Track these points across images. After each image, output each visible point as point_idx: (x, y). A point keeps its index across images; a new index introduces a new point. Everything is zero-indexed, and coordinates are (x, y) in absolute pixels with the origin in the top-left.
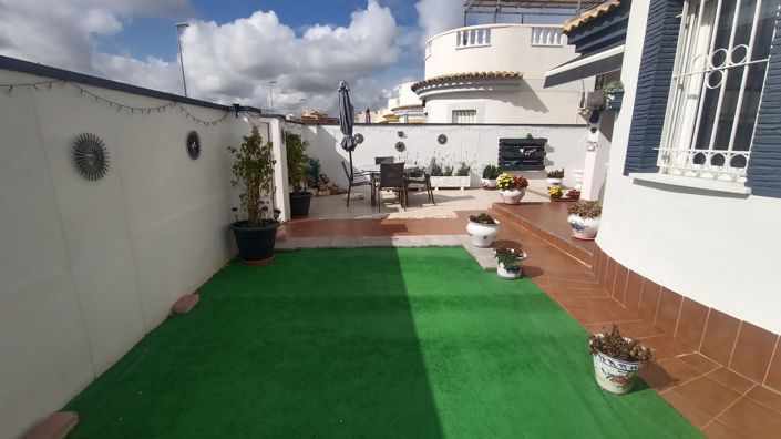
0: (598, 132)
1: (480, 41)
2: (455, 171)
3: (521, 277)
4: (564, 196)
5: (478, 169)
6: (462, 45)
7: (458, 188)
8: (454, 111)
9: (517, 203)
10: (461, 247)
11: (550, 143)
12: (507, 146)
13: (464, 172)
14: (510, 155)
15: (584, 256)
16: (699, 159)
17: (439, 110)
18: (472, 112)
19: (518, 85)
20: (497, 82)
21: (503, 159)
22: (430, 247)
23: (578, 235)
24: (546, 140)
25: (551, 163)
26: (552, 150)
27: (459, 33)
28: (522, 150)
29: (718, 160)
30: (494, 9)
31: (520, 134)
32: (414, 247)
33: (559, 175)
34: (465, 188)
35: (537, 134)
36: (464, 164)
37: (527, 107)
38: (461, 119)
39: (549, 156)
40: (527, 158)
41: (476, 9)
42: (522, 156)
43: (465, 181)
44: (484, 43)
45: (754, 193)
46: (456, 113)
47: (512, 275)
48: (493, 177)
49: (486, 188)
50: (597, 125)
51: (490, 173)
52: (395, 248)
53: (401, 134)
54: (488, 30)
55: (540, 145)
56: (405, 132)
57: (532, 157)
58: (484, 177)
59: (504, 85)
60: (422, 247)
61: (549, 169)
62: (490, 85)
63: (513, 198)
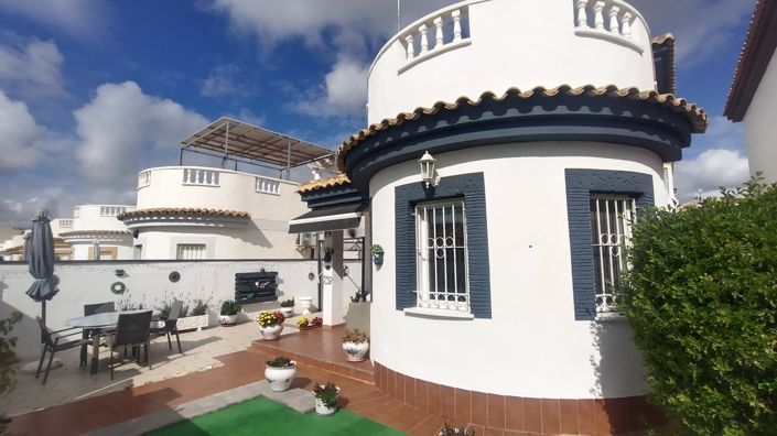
0: (331, 269)
1: (209, 181)
2: (190, 310)
3: (337, 411)
4: (310, 324)
5: (215, 305)
6: (189, 182)
7: (194, 330)
8: (179, 245)
9: (278, 338)
10: (261, 397)
11: (280, 276)
12: (244, 281)
13: (200, 311)
14: (247, 288)
15: (365, 376)
16: (432, 297)
17: (158, 244)
18: (202, 246)
19: (247, 224)
20: (227, 219)
21: (240, 293)
22: (229, 406)
23: (353, 358)
24: (277, 273)
25: (282, 294)
26: (282, 282)
27: (186, 170)
28: (257, 284)
29: (441, 297)
30: (223, 155)
31: (254, 268)
32: (210, 413)
33: (290, 304)
34: (203, 329)
35: (269, 268)
36: (200, 302)
37: (255, 243)
38: (187, 254)
39: (280, 287)
40: (262, 290)
41: (193, 148)
42: (256, 288)
43: (203, 320)
44: (213, 183)
45: (476, 317)
46: (182, 247)
47: (332, 411)
48: (232, 313)
49: (226, 325)
50: (330, 264)
51: (229, 308)
52: (187, 421)
53: (120, 273)
54: (217, 174)
55: (271, 278)
56: (127, 272)
57: (266, 289)
58: (223, 314)
59: (234, 223)
60: (220, 410)
61: (281, 299)
62: (220, 222)
63: (275, 333)
